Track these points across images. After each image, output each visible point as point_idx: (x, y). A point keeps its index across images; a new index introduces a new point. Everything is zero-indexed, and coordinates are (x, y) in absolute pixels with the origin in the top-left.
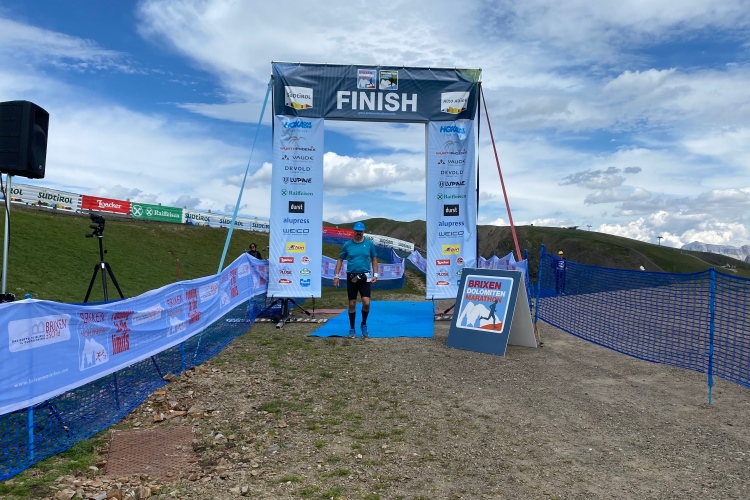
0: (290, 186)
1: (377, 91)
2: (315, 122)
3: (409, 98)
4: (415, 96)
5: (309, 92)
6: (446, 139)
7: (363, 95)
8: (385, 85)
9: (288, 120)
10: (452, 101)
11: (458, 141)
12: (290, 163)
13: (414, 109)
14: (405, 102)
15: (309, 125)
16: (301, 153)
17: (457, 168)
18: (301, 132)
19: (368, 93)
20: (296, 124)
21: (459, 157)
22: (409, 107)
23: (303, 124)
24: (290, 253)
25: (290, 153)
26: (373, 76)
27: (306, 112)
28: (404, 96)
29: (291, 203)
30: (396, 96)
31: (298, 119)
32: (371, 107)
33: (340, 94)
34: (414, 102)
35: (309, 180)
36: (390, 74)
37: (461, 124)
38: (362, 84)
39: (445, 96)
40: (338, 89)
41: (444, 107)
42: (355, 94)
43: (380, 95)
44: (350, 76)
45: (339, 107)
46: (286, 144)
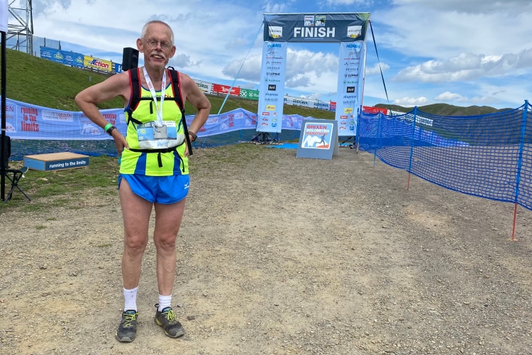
0: (269, 77)
1: (314, 27)
2: (283, 44)
3: (331, 30)
4: (334, 29)
5: (280, 29)
6: (349, 52)
7: (307, 29)
8: (318, 23)
9: (270, 43)
10: (353, 31)
11: (356, 53)
12: (270, 65)
13: (333, 36)
14: (329, 32)
15: (280, 46)
16: (275, 60)
17: (356, 67)
18: (276, 49)
19: (310, 28)
20: (273, 46)
21: (356, 61)
22: (331, 34)
23: (277, 45)
24: (268, 110)
25: (270, 60)
26: (313, 19)
27: (279, 39)
28: (328, 29)
29: (270, 85)
30: (324, 29)
31: (275, 43)
32: (311, 35)
33: (296, 29)
34: (333, 32)
35: (279, 74)
36: (321, 17)
37: (358, 43)
38: (307, 23)
39: (350, 28)
40: (295, 26)
41: (349, 34)
42: (303, 29)
43: (316, 29)
44: (301, 20)
45: (295, 36)
46: (269, 56)
